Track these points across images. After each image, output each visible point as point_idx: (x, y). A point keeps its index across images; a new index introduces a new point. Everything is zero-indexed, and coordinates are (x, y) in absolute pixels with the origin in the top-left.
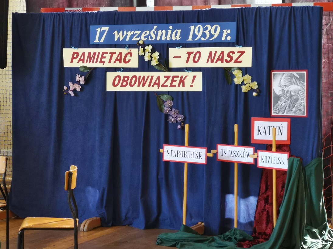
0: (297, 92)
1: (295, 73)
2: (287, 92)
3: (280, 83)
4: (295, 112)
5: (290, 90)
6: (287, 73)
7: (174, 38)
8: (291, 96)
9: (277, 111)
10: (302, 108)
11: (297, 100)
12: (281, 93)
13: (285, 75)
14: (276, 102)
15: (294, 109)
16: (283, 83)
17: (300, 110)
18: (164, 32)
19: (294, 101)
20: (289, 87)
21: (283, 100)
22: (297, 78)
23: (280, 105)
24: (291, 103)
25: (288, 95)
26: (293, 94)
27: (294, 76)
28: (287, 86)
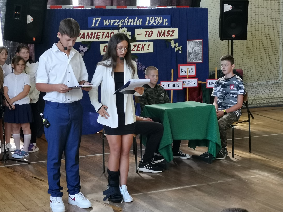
0: (199, 50)
1: (197, 41)
2: (194, 51)
3: (191, 46)
4: (198, 60)
5: (195, 49)
6: (194, 41)
7: (138, 24)
8: (196, 52)
9: (190, 60)
10: (200, 58)
11: (198, 54)
12: (191, 51)
13: (193, 42)
14: (189, 56)
15: (197, 59)
16: (192, 46)
17: (200, 59)
18: (133, 20)
19: (197, 55)
20: (195, 48)
21: (192, 54)
22: (198, 44)
23: (191, 57)
24: (196, 56)
25: (195, 52)
26: (197, 51)
27: (197, 42)
28: (194, 48)
